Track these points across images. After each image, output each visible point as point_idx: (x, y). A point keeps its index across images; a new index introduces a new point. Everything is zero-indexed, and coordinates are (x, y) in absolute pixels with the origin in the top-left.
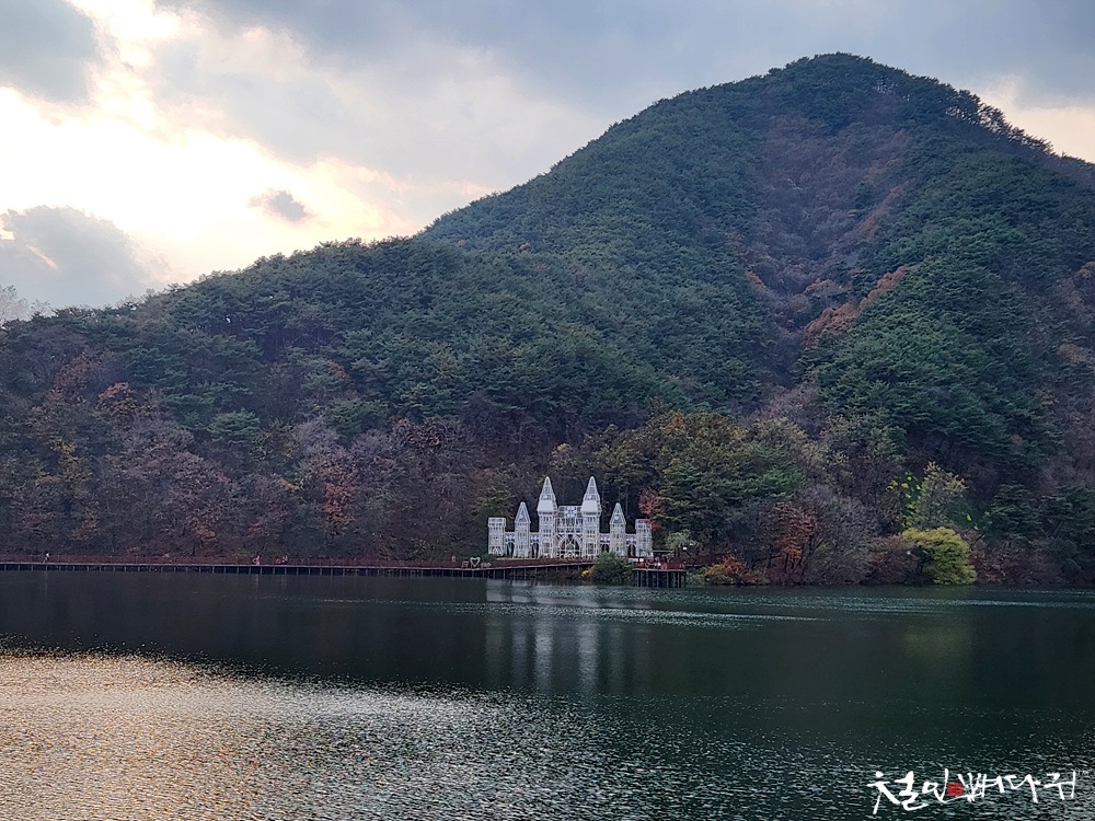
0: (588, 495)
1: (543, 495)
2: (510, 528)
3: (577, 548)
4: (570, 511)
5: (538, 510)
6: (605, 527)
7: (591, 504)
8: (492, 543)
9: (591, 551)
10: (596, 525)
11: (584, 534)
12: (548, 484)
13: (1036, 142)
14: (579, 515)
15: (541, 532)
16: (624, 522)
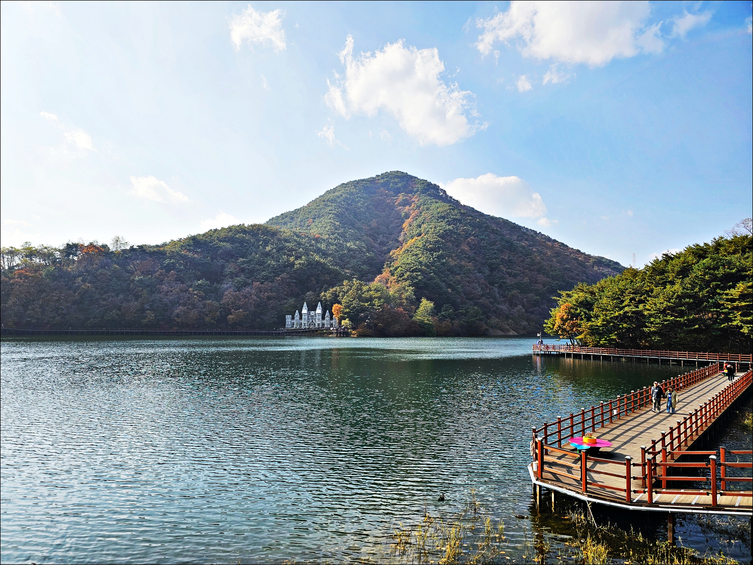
0: (318, 308)
1: (304, 308)
2: (293, 318)
3: (315, 324)
4: (312, 313)
5: (302, 312)
6: (323, 318)
7: (319, 311)
8: (287, 323)
9: (319, 326)
10: (320, 317)
11: (317, 320)
12: (305, 304)
13: (456, 200)
14: (315, 314)
15: (303, 320)
16: (329, 316)
